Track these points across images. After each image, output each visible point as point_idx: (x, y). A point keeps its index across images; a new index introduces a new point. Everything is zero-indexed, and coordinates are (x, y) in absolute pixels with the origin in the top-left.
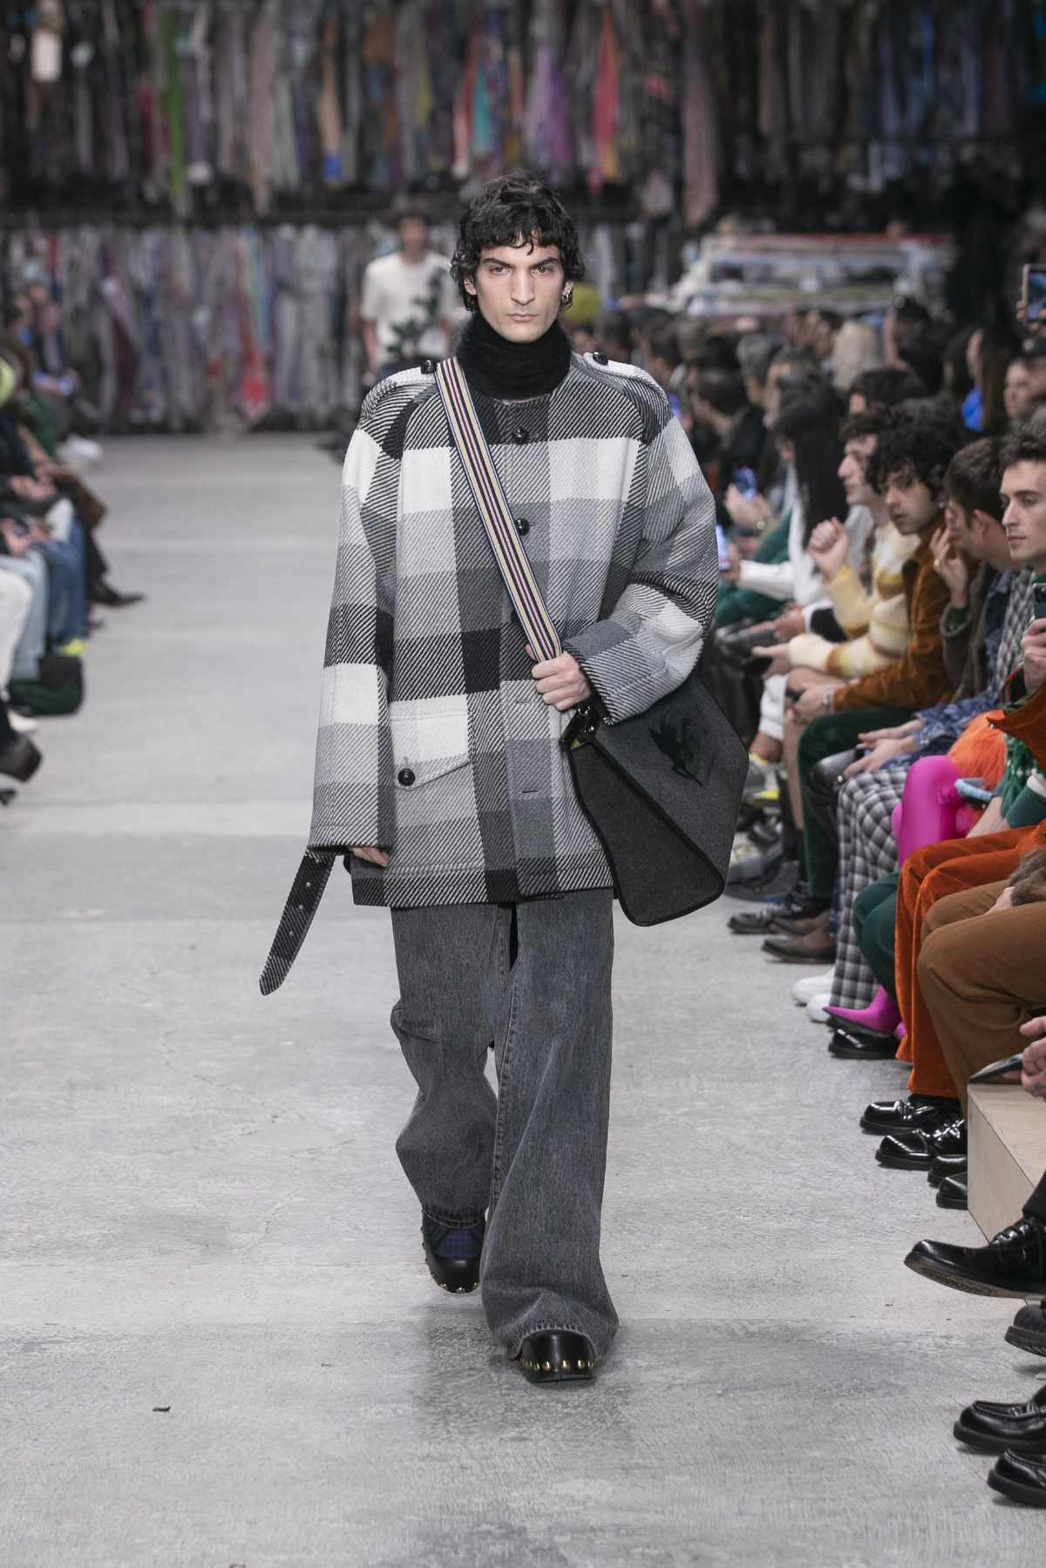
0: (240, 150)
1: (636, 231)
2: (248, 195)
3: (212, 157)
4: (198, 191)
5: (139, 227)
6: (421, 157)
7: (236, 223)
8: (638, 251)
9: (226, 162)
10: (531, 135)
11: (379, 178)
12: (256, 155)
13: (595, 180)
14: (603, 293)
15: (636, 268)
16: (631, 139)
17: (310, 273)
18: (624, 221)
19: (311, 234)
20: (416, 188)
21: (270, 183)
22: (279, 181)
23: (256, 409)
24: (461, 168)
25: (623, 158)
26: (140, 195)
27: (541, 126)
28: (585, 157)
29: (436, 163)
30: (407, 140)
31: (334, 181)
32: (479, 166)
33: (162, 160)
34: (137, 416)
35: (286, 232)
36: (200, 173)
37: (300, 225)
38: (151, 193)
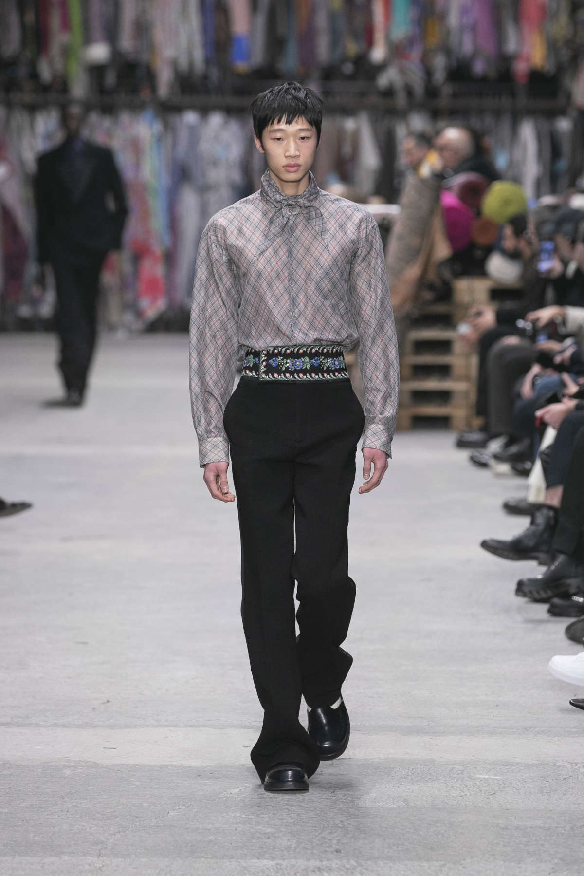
0: (142, 29)
1: (564, 125)
2: (151, 77)
3: (111, 35)
4: (97, 71)
5: (33, 109)
6: (335, 41)
7: (136, 108)
8: (566, 148)
9: (127, 43)
10: (454, 20)
11: (290, 61)
12: (159, 35)
13: (521, 68)
14: (528, 190)
15: (563, 164)
16: (561, 26)
17: (215, 163)
18: (552, 114)
19: (216, 120)
20: (329, 74)
21: (174, 64)
22: (183, 63)
23: (153, 307)
24: (378, 54)
25: (552, 46)
26: (34, 76)
27: (464, 11)
28: (511, 45)
29: (352, 48)
30: (322, 21)
31: (242, 66)
32: (397, 51)
33: (59, 39)
34: (25, 311)
35: (191, 117)
36: (99, 52)
37: (204, 111)
38: (46, 73)
